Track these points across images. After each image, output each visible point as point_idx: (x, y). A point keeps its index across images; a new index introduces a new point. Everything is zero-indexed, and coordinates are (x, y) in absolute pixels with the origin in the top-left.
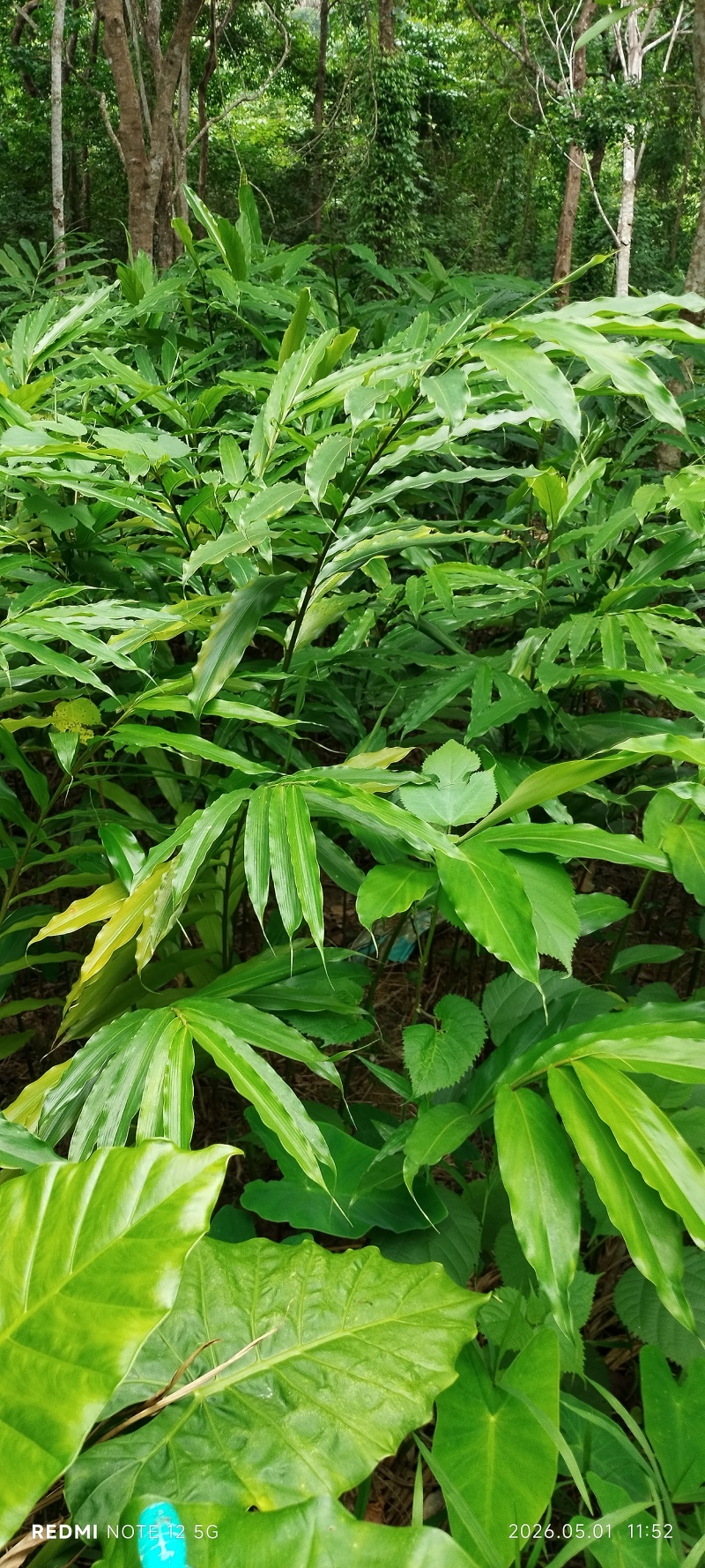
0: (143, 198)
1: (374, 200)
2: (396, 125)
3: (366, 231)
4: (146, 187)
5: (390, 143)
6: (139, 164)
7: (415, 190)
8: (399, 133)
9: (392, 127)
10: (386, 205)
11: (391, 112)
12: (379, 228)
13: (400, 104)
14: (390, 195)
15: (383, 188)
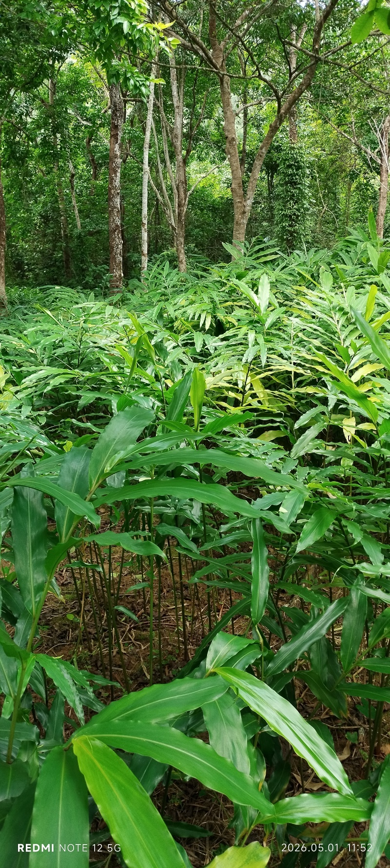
0: (243, 218)
1: (288, 212)
2: (299, 176)
3: (284, 227)
4: (244, 212)
5: (296, 184)
6: (241, 202)
7: (309, 207)
8: (300, 179)
9: (297, 177)
10: (294, 214)
11: (297, 170)
12: (290, 226)
13: (301, 166)
14: (297, 210)
15: (293, 206)
